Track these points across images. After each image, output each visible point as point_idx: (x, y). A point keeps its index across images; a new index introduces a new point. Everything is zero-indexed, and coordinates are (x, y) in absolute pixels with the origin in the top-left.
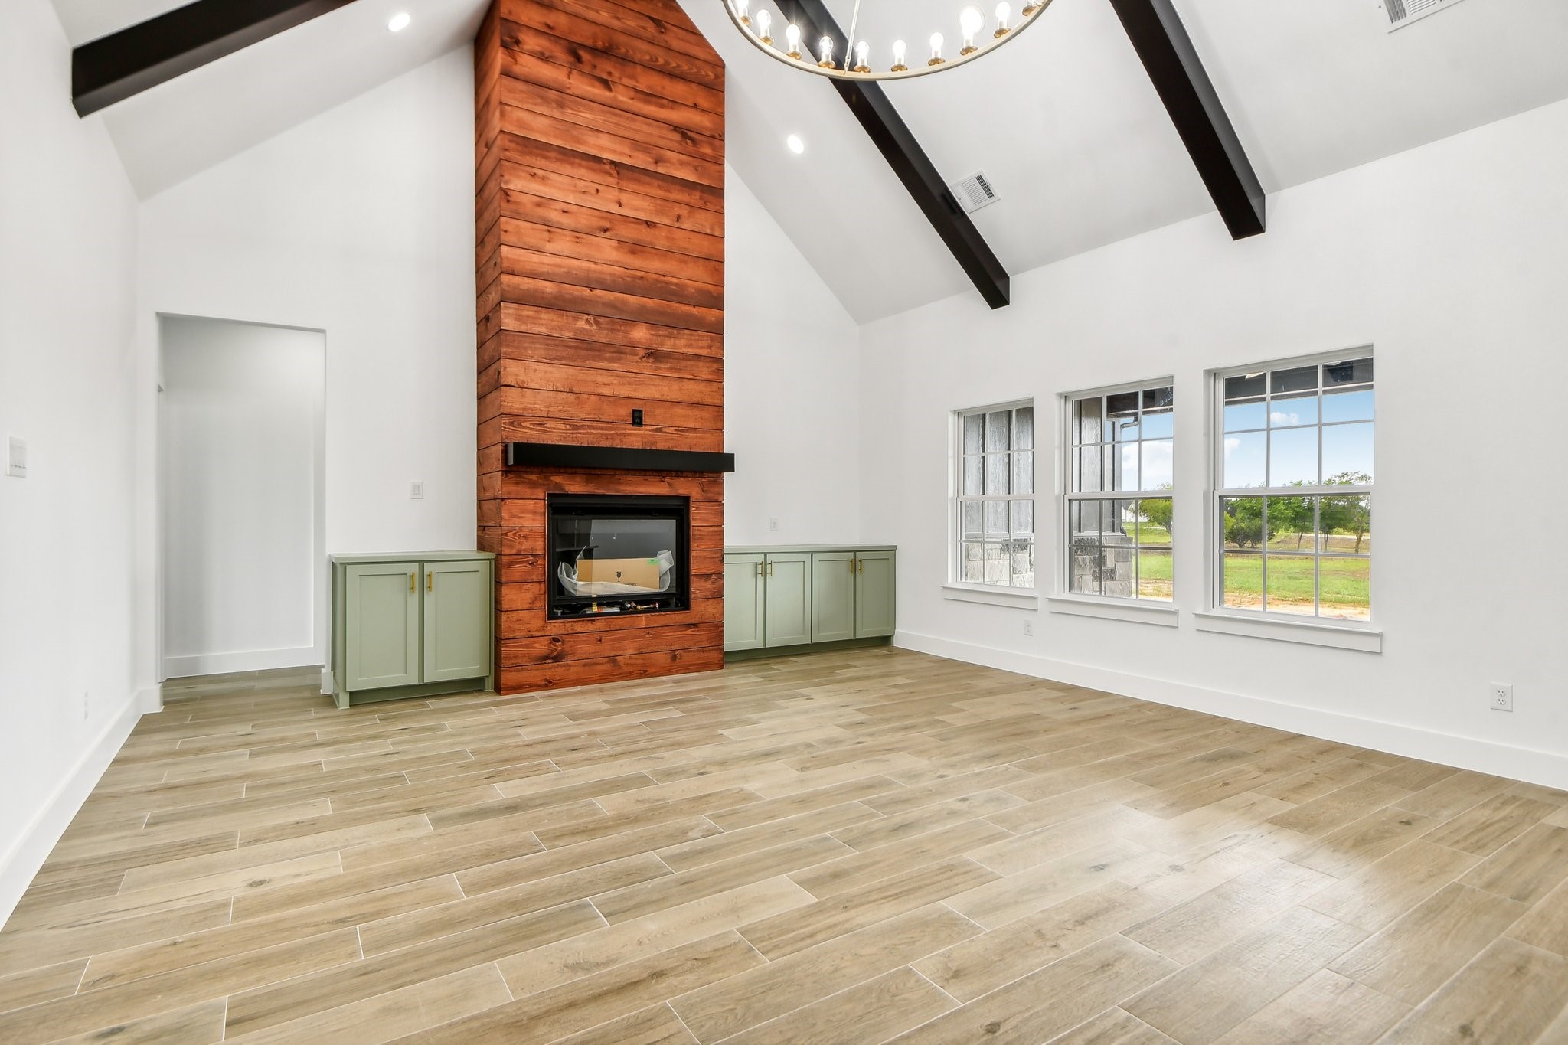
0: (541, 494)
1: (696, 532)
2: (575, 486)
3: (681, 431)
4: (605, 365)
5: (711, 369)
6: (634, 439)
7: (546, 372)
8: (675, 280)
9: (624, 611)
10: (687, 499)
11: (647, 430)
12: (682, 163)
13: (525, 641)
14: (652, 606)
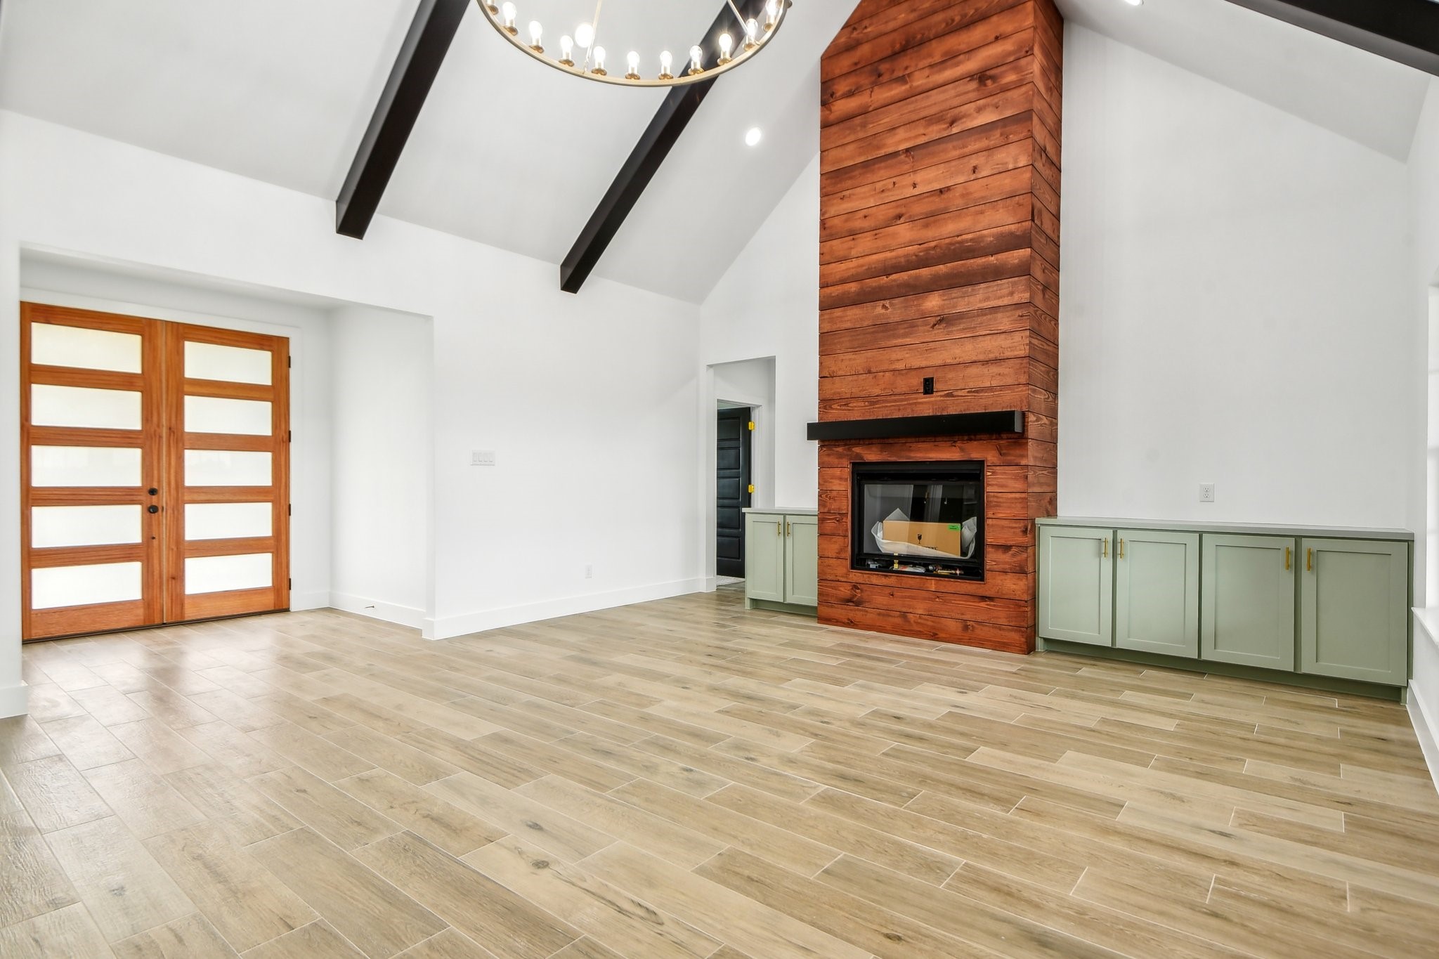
0: (846, 463)
1: (992, 499)
3: (974, 392)
4: (899, 341)
5: (1012, 318)
6: (926, 407)
7: (850, 360)
8: (970, 236)
9: (928, 573)
10: (982, 463)
11: (938, 396)
12: (979, 110)
13: (834, 584)
14: (953, 572)
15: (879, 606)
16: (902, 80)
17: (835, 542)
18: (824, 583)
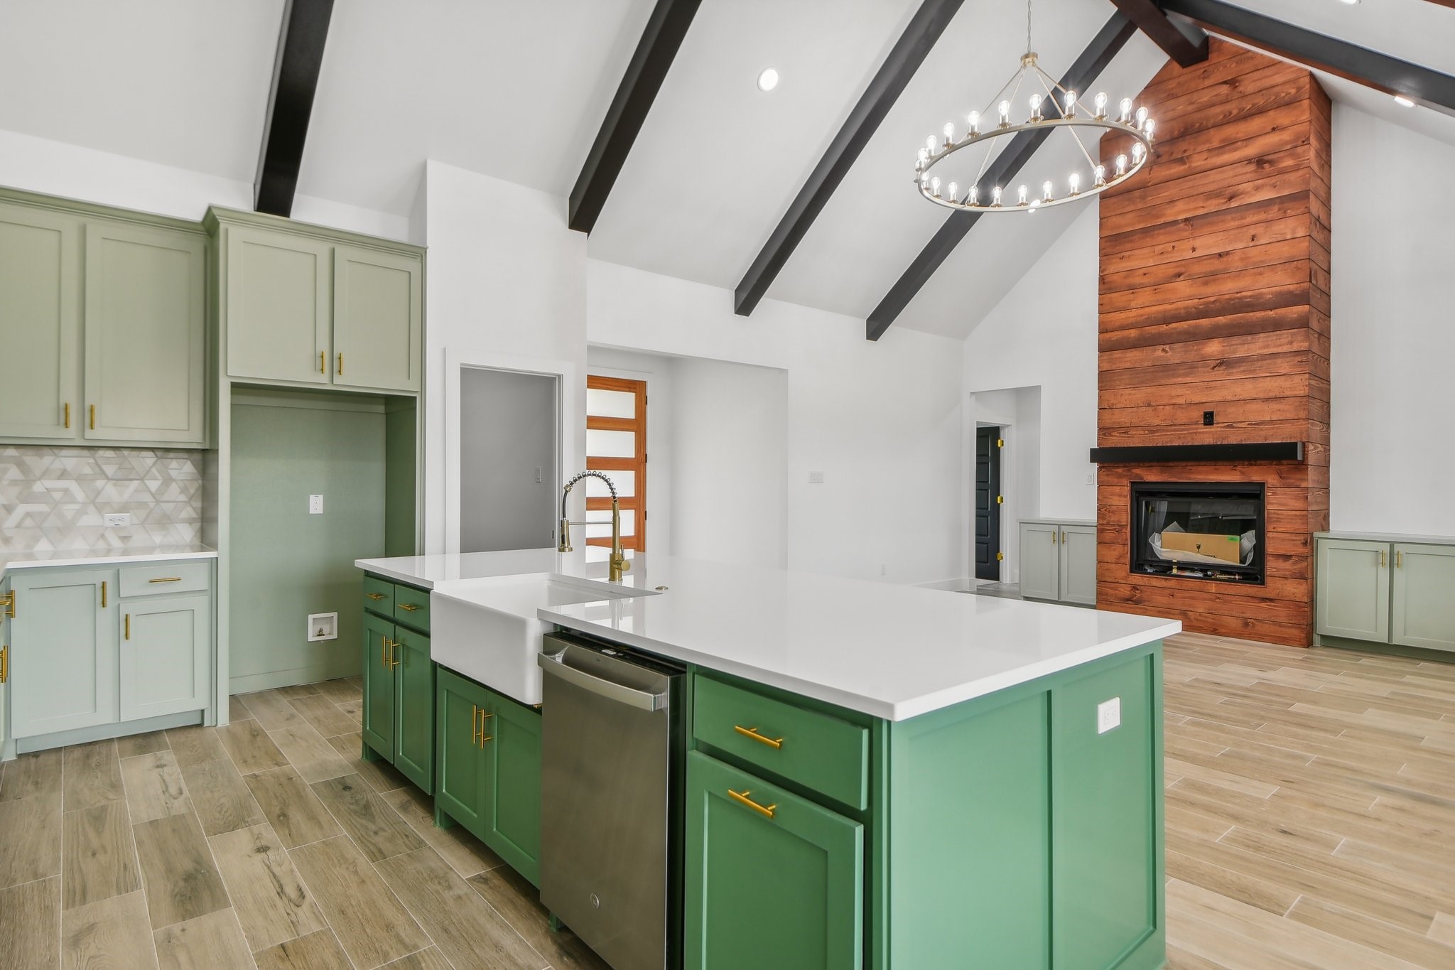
0: (1126, 482)
1: (1272, 516)
2: (1152, 476)
3: (1254, 424)
4: (1180, 380)
5: (1292, 363)
6: (1207, 437)
7: (1130, 394)
8: (1249, 293)
9: (1206, 577)
10: (1262, 485)
11: (1218, 427)
12: (1257, 189)
13: (1112, 585)
14: (1233, 577)
15: (1159, 605)
16: (1181, 161)
17: (1115, 550)
18: (1103, 584)
